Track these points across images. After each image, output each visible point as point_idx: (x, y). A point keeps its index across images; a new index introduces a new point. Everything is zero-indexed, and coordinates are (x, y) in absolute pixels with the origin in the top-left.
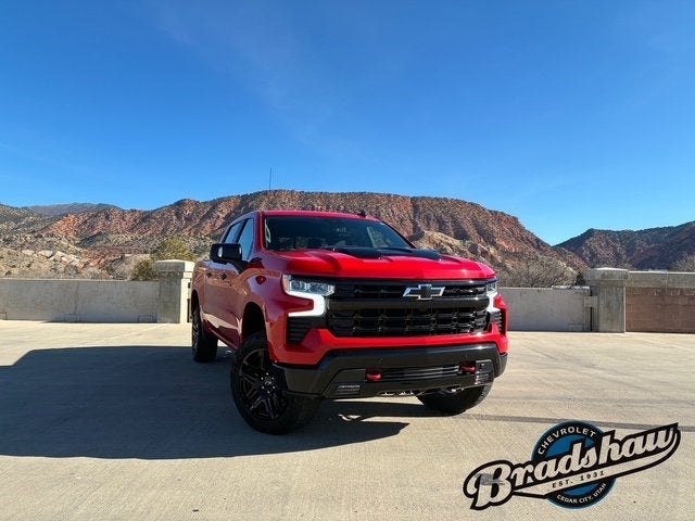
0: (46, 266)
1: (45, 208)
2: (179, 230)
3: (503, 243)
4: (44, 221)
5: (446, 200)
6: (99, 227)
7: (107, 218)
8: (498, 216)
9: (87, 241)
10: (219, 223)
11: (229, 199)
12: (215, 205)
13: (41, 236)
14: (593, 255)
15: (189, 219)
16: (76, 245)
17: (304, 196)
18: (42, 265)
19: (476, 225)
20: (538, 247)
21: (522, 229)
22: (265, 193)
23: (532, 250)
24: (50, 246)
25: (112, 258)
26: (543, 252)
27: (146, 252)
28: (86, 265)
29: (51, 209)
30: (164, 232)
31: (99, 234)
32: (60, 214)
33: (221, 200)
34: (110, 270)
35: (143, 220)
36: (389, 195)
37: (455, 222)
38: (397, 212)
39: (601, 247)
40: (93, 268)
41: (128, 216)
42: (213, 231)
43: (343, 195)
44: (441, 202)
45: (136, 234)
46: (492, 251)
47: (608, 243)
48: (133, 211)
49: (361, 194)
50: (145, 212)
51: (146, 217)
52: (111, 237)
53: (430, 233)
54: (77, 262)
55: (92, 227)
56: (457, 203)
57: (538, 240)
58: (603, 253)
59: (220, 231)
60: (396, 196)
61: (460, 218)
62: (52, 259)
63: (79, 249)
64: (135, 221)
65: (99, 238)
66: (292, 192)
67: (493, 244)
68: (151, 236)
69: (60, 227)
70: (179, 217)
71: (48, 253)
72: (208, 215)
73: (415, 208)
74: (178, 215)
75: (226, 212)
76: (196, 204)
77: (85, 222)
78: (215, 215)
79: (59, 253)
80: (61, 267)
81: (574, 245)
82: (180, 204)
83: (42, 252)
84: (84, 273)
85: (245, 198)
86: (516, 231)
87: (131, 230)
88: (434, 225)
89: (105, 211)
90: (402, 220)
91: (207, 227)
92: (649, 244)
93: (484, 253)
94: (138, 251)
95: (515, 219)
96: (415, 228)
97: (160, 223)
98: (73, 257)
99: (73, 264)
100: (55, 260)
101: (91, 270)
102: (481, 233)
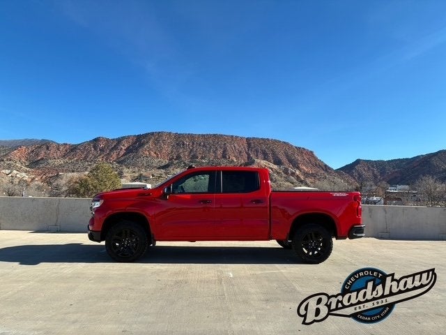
0: (6, 180)
1: (5, 142)
2: (96, 157)
3: (304, 167)
4: (5, 150)
5: (268, 139)
6: (42, 155)
7: (48, 148)
8: (301, 151)
9: (34, 164)
10: (122, 153)
11: (129, 137)
12: (119, 141)
13: (3, 160)
14: (360, 176)
15: (102, 150)
16: (26, 166)
17: (178, 136)
18: (3, 179)
19: (287, 156)
20: (326, 171)
21: (316, 159)
22: (152, 134)
23: (323, 172)
24: (9, 167)
25: (51, 175)
26: (329, 173)
27: (73, 171)
28: (33, 179)
29: (10, 143)
30: (85, 158)
31: (42, 159)
32: (16, 146)
33: (123, 138)
34: (49, 183)
35: (72, 150)
36: (232, 136)
37: (274, 154)
38: (237, 147)
39: (365, 170)
40: (38, 182)
41: (62, 148)
42: (118, 158)
43: (203, 136)
44: (265, 141)
45: (67, 160)
46: (298, 172)
47: (369, 168)
48: (65, 144)
49: (214, 135)
50: (73, 145)
51: (74, 149)
52: (50, 161)
53: (259, 161)
54: (27, 178)
55: (37, 155)
56: (275, 142)
57: (326, 166)
58: (366, 174)
59: (122, 158)
60: (237, 137)
61: (277, 151)
62: (10, 175)
63: (28, 169)
64: (66, 151)
65: (42, 161)
66: (170, 133)
67: (298, 168)
68: (77, 160)
69: (16, 154)
70: (95, 149)
71: (8, 172)
72: (115, 148)
73: (249, 145)
74: (95, 148)
75: (126, 145)
76: (107, 140)
77: (33, 151)
78: (119, 148)
79: (15, 172)
80: (16, 181)
81: (348, 169)
82: (97, 140)
83: (4, 171)
84: (32, 185)
85: (139, 137)
86: (312, 159)
87: (64, 156)
88: (260, 155)
89: (46, 145)
90: (240, 152)
91: (114, 155)
92: (394, 169)
93: (293, 174)
94: (68, 171)
95: (312, 152)
96: (249, 157)
97: (83, 153)
98: (24, 174)
99: (24, 179)
100: (12, 176)
101: (36, 183)
102: (291, 161)
